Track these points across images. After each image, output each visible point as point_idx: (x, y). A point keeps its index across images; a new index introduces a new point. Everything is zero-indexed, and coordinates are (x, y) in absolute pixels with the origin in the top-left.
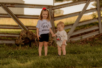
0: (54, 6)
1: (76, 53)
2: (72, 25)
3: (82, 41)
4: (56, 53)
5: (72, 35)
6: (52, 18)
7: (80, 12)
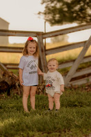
0: (46, 34)
1: (76, 106)
2: (74, 61)
3: (88, 86)
4: (46, 106)
5: (74, 76)
6: (42, 51)
7: (85, 42)
